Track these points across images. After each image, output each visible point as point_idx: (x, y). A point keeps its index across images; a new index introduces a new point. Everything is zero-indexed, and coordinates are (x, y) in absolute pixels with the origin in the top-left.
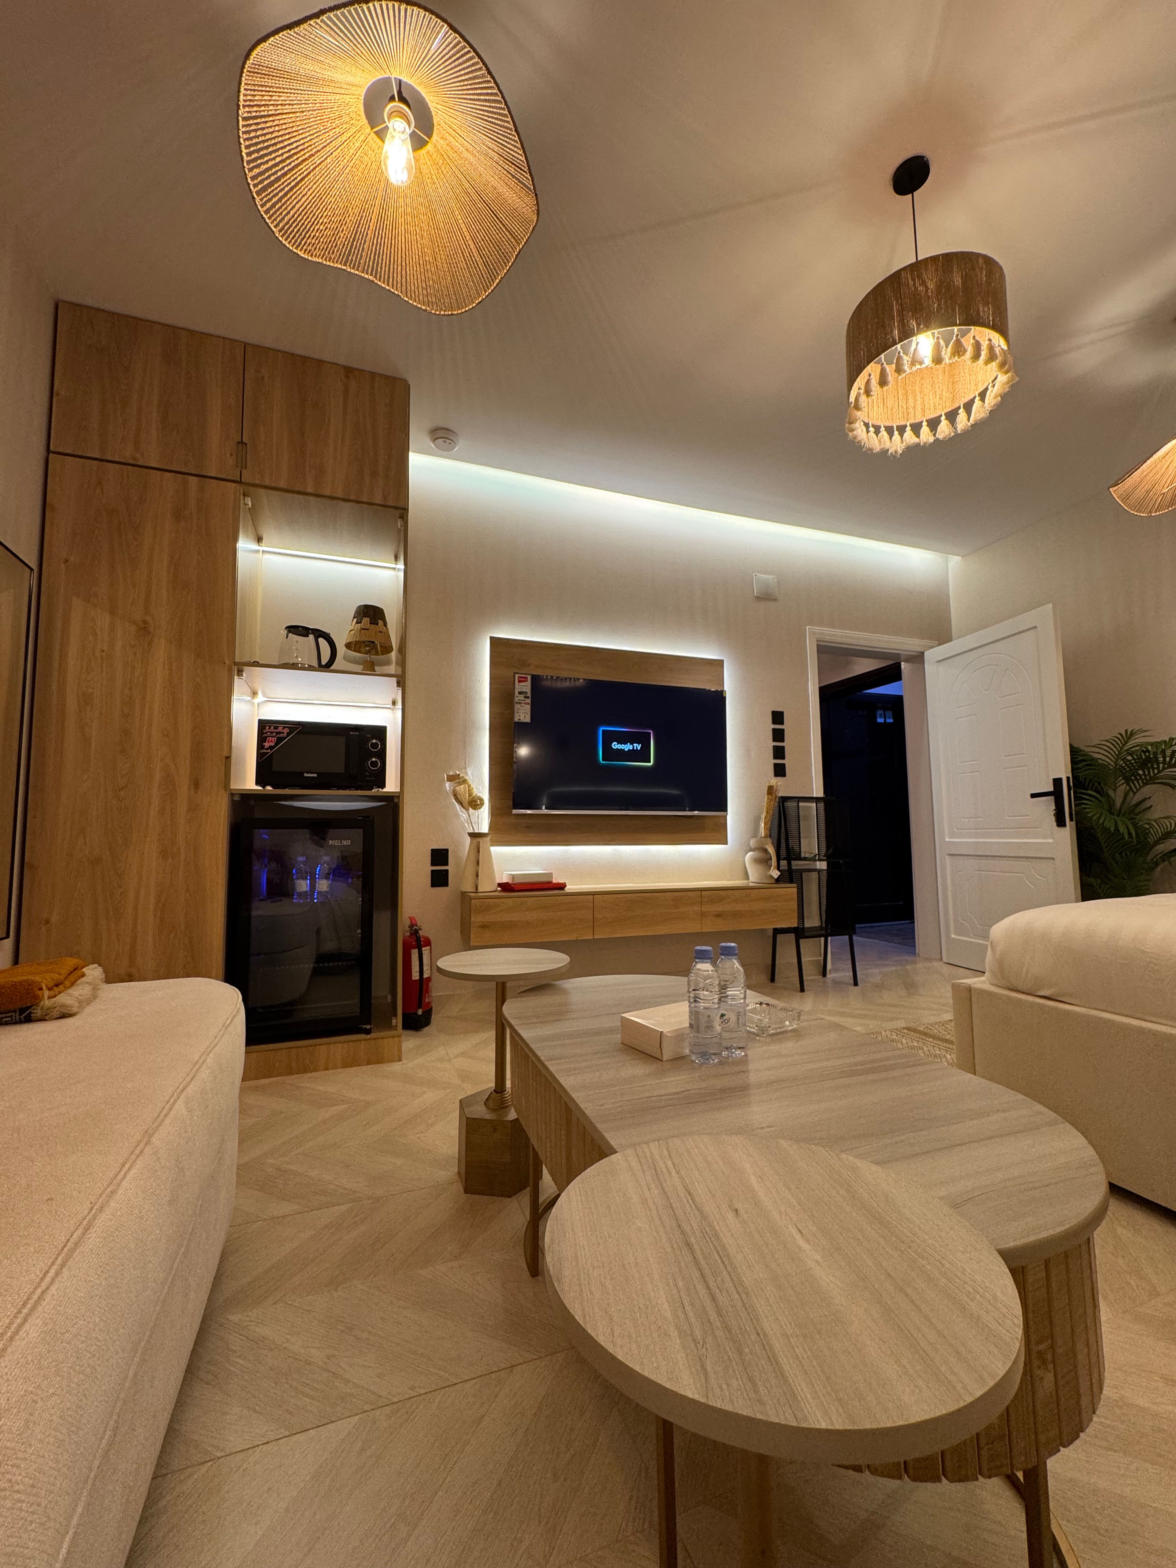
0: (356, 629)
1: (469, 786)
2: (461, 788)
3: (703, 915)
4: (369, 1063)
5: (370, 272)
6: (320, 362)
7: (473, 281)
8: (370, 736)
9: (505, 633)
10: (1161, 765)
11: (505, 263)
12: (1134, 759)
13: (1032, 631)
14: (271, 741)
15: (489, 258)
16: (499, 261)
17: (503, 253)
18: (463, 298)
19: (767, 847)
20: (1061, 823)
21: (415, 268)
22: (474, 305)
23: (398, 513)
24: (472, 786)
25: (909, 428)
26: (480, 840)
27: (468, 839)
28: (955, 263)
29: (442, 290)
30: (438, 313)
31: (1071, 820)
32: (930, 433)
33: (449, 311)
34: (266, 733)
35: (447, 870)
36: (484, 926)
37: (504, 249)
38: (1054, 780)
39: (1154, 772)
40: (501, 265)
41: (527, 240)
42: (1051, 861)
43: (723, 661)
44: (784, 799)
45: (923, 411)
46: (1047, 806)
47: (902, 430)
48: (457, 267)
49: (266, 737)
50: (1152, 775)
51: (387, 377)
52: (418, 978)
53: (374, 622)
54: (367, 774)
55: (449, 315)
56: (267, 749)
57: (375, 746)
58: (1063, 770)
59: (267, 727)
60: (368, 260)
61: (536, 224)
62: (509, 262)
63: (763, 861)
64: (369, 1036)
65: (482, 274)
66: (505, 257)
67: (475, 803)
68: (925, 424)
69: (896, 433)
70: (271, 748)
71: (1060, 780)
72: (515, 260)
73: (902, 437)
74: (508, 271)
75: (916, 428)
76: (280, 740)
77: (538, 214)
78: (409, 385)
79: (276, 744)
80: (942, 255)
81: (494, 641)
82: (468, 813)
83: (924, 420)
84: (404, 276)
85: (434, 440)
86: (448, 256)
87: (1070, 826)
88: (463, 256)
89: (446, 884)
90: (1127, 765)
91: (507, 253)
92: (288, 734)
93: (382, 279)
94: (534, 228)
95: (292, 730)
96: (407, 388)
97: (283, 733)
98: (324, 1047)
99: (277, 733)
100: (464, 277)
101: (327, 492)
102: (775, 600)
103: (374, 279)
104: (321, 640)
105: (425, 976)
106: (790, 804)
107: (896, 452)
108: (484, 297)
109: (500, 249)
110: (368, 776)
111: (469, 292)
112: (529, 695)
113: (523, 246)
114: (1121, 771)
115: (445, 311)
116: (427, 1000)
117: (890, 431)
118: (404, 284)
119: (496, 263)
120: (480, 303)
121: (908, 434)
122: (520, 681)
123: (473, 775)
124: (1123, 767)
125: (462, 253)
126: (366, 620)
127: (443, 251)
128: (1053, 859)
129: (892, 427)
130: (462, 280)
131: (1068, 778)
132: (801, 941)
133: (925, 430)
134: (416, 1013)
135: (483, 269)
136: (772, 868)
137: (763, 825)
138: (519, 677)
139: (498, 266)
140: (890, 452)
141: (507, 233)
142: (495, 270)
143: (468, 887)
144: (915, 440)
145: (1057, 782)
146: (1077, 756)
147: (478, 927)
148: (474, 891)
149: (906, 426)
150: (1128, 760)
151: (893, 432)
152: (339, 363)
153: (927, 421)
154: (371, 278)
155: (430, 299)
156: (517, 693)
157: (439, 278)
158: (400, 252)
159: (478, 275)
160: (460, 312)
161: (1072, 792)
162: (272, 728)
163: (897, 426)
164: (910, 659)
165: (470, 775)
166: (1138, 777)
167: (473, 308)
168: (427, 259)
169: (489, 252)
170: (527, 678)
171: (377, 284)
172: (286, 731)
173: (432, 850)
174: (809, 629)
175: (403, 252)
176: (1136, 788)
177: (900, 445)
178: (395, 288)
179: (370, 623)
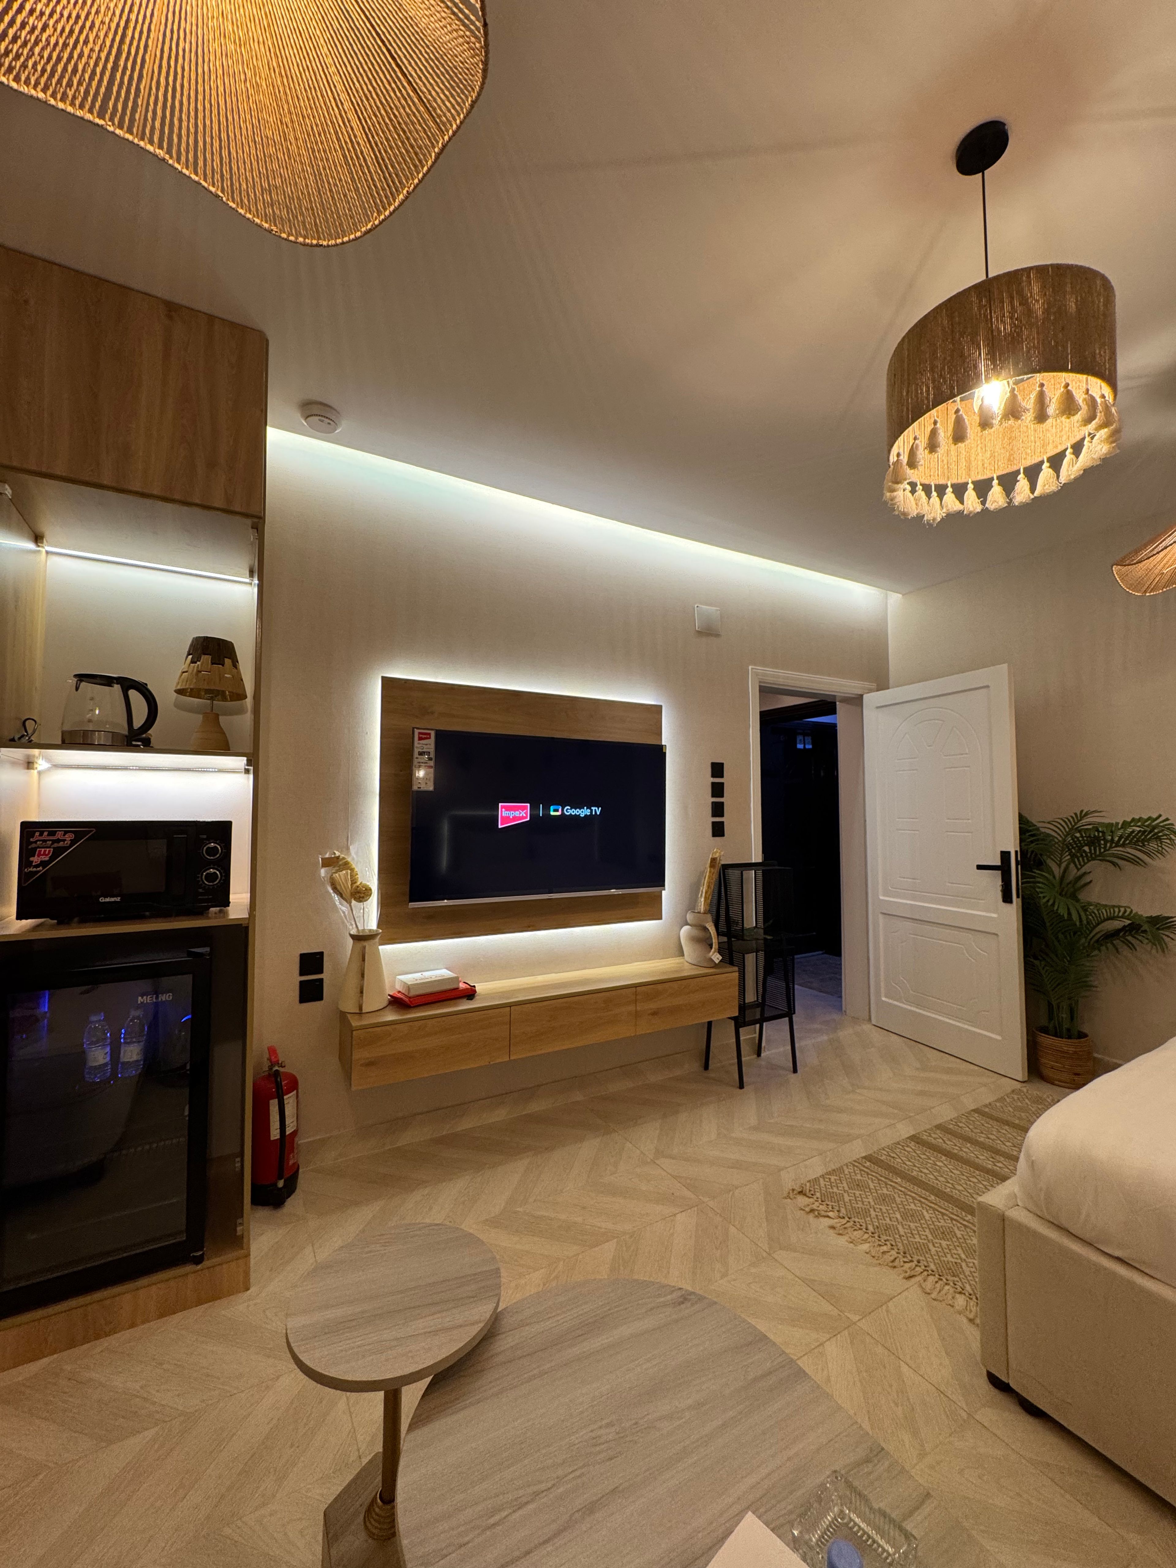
0: (190, 671)
1: (352, 870)
2: (341, 876)
3: (637, 1015)
4: (200, 1302)
5: (156, 140)
6: (124, 289)
7: (357, 190)
8: (205, 837)
9: (400, 672)
10: (1108, 845)
11: (415, 166)
12: (1082, 836)
13: (984, 690)
14: (44, 854)
15: (386, 152)
16: (405, 160)
17: (412, 147)
18: (339, 217)
19: (707, 926)
20: (1007, 898)
21: (246, 149)
22: (358, 234)
23: (249, 522)
24: (356, 869)
25: (950, 490)
26: (366, 944)
27: (350, 941)
28: (1068, 280)
29: (298, 198)
30: (292, 238)
31: (1018, 897)
32: (977, 500)
33: (313, 238)
34: (36, 842)
35: (322, 979)
36: (370, 1064)
37: (415, 140)
38: (1002, 852)
39: (1100, 850)
40: (409, 168)
41: (458, 127)
42: (995, 936)
43: (661, 706)
44: (725, 867)
45: (969, 469)
46: (994, 880)
47: (941, 490)
48: (327, 160)
49: (36, 848)
50: (1098, 853)
51: (233, 325)
52: (278, 1137)
53: (218, 661)
54: (201, 890)
55: (312, 246)
56: (37, 866)
57: (213, 851)
58: (1012, 845)
59: (37, 834)
60: (150, 114)
61: (479, 94)
62: (423, 167)
63: (704, 941)
64: (199, 1267)
65: (373, 179)
66: (416, 154)
67: (361, 894)
68: (971, 486)
69: (934, 494)
70: (43, 864)
71: (1009, 853)
72: (434, 163)
73: (941, 500)
74: (420, 181)
75: (960, 491)
76: (57, 852)
77: (485, 71)
78: (267, 341)
79: (52, 859)
80: (1052, 265)
81: (387, 683)
82: (350, 906)
83: (970, 481)
84: (226, 160)
85: (306, 418)
86: (309, 135)
87: (1017, 902)
88: (338, 139)
89: (319, 997)
90: (1074, 841)
91: (420, 148)
92: (73, 842)
93: (183, 159)
94: (474, 103)
95: (78, 836)
96: (264, 343)
97: (64, 841)
98: (128, 1297)
99: (54, 842)
100: (340, 180)
101: (137, 486)
102: (718, 635)
103: (167, 157)
104: (133, 694)
105: (289, 1131)
106: (733, 874)
107: (934, 519)
108: (377, 222)
109: (408, 139)
110: (202, 894)
111: (350, 210)
112: (432, 755)
113: (450, 139)
114: (1068, 847)
115: (305, 237)
116: (291, 1163)
117: (927, 489)
118: (227, 176)
119: (399, 163)
120: (368, 232)
121: (949, 496)
122: (420, 739)
123: (357, 853)
124: (1070, 844)
125: (336, 133)
126: (206, 659)
127: (300, 125)
128: (997, 935)
129: (930, 486)
130: (335, 185)
131: (1016, 852)
132: (741, 1029)
133: (970, 495)
134: (275, 1184)
135: (376, 172)
136: (713, 950)
137: (703, 899)
138: (420, 733)
139: (402, 170)
140: (925, 518)
141: (421, 109)
142: (397, 175)
143: (349, 1006)
144: (956, 506)
145: (1005, 855)
146: (1026, 828)
147: (362, 1065)
148: (358, 1011)
149: (946, 487)
150: (1076, 837)
151: (931, 493)
152: (154, 292)
153: (973, 482)
154: (161, 153)
155: (277, 212)
156: (416, 754)
157: (293, 175)
158: (215, 112)
159: (366, 180)
160: (332, 242)
161: (1019, 867)
162: (46, 833)
163: (935, 485)
164: (847, 700)
165: (353, 857)
166: (1084, 854)
167: (356, 239)
168: (270, 134)
169: (387, 140)
170: (429, 734)
171: (172, 166)
172: (69, 837)
173: (302, 956)
174: (752, 669)
175: (222, 112)
176: (1080, 864)
177: (939, 511)
178: (210, 180)
179: (212, 664)
